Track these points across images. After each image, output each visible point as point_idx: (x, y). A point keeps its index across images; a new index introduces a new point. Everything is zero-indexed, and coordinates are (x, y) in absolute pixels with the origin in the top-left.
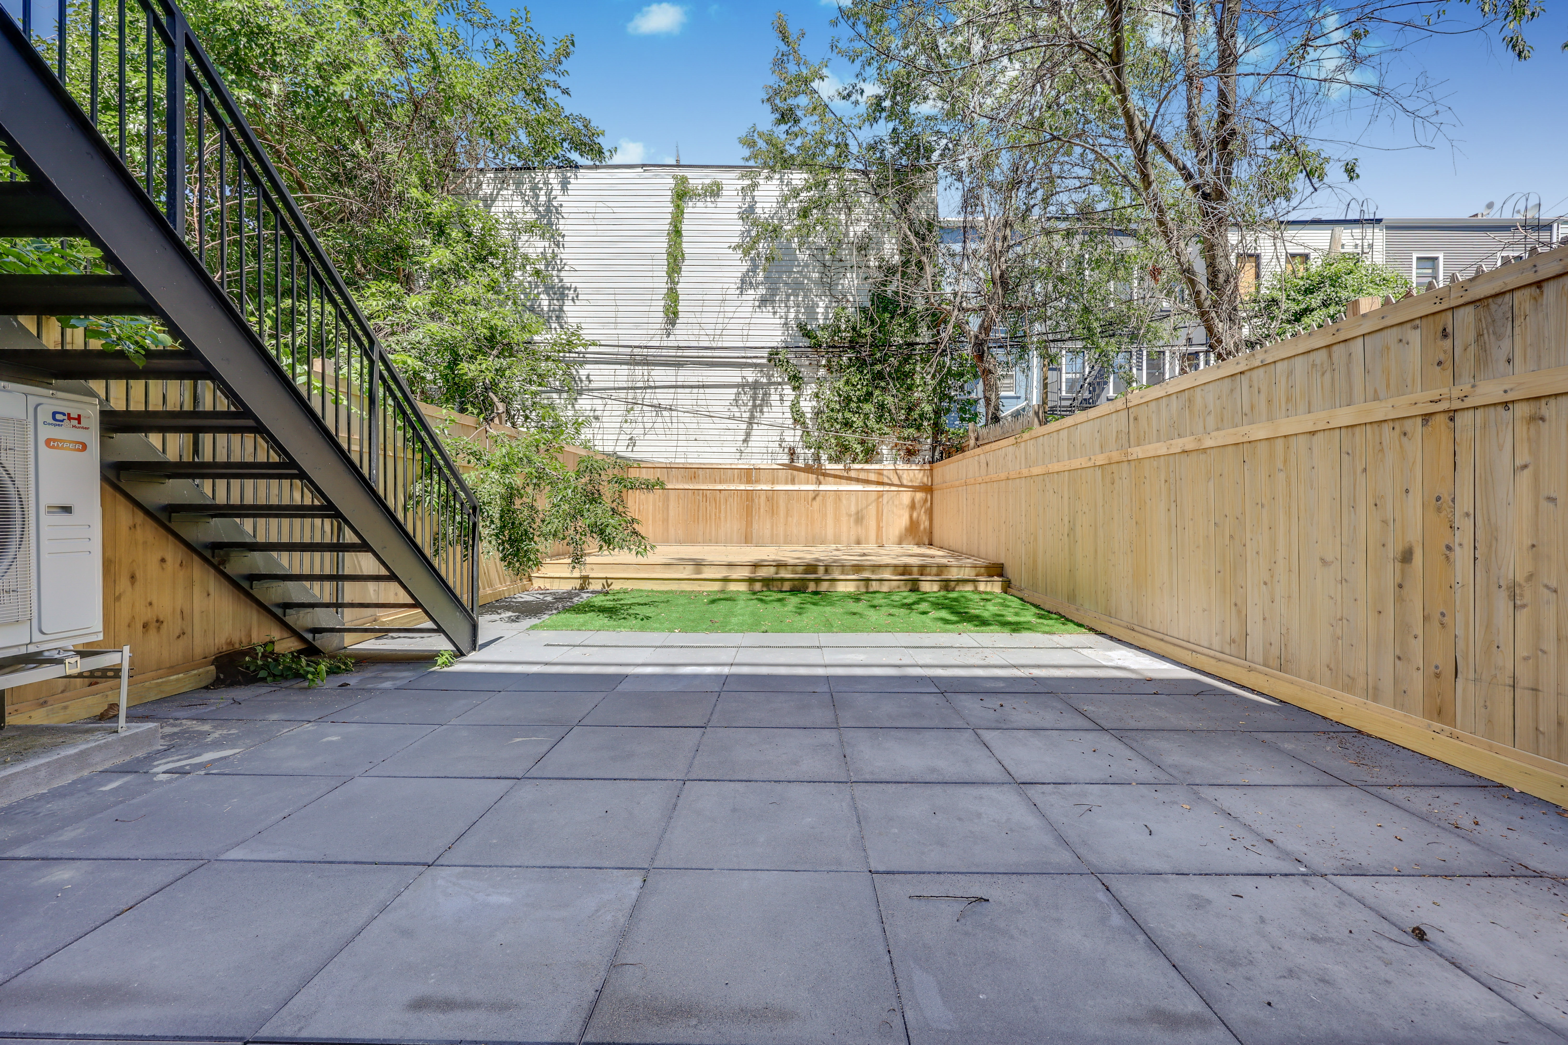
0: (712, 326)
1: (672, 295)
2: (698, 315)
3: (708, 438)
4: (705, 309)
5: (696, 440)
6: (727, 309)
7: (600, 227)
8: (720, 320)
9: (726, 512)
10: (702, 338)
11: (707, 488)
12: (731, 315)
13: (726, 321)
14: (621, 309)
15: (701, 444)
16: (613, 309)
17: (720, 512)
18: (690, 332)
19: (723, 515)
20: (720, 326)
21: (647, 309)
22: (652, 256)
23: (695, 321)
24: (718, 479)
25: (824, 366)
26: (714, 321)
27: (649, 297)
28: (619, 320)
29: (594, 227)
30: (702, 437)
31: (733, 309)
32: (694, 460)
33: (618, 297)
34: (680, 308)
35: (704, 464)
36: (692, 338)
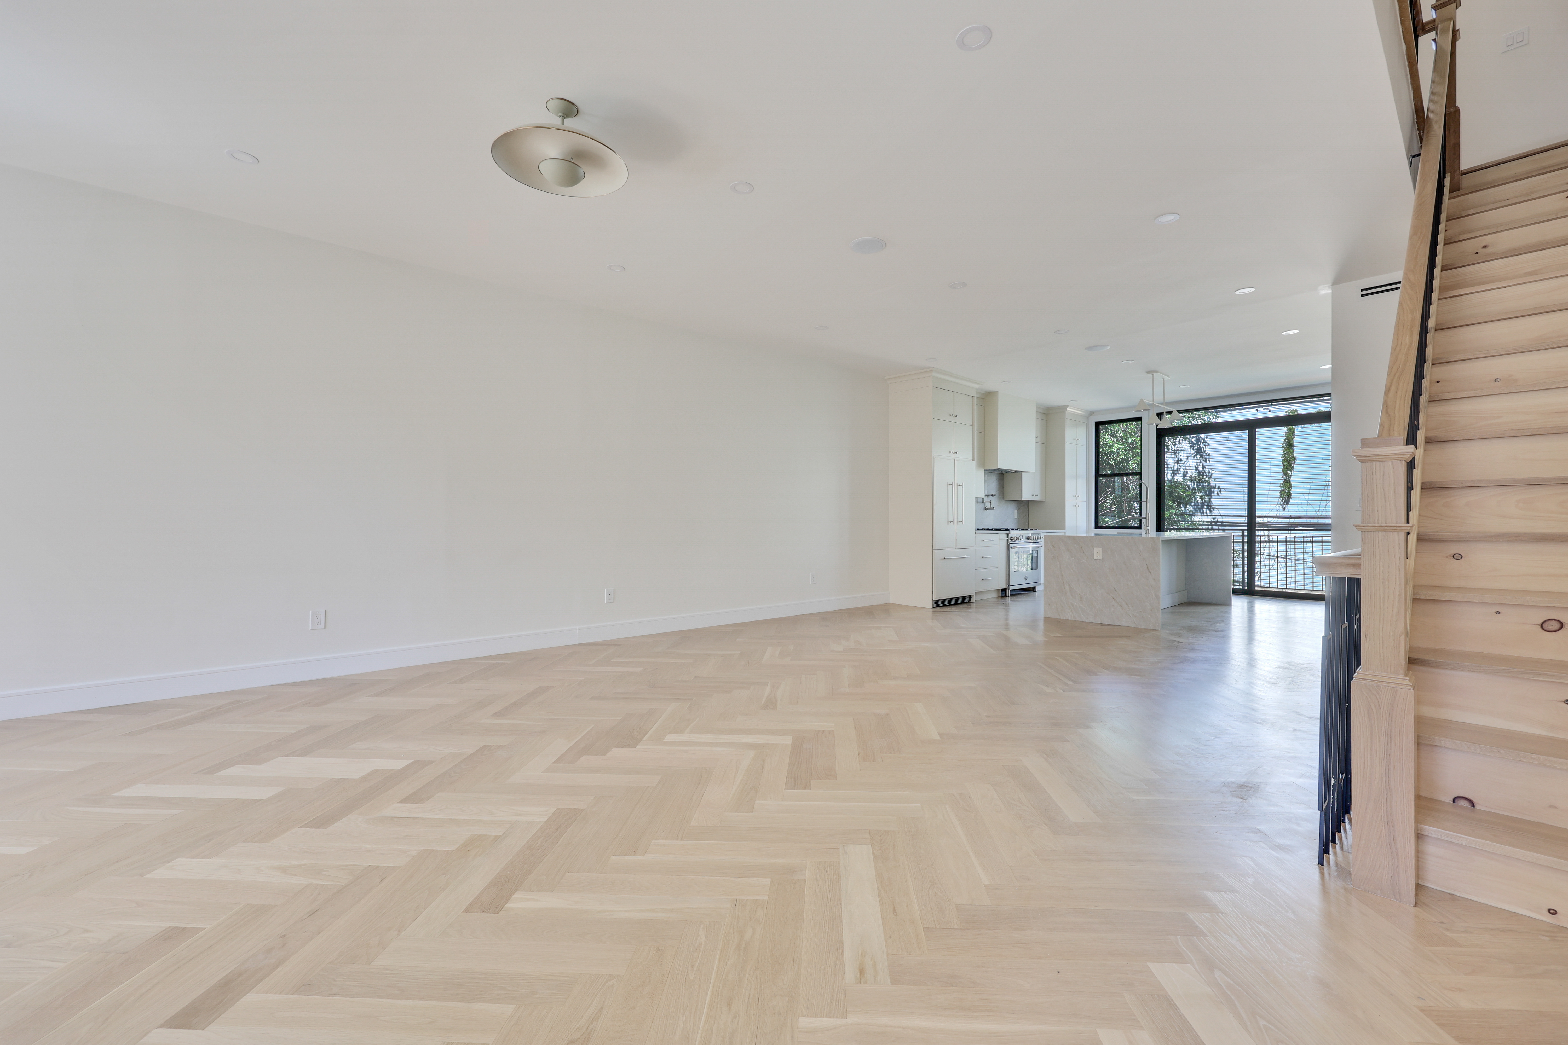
1: (1287, 483)
2: (1306, 495)
18: (1300, 506)
23: (1304, 499)
34: (1292, 492)
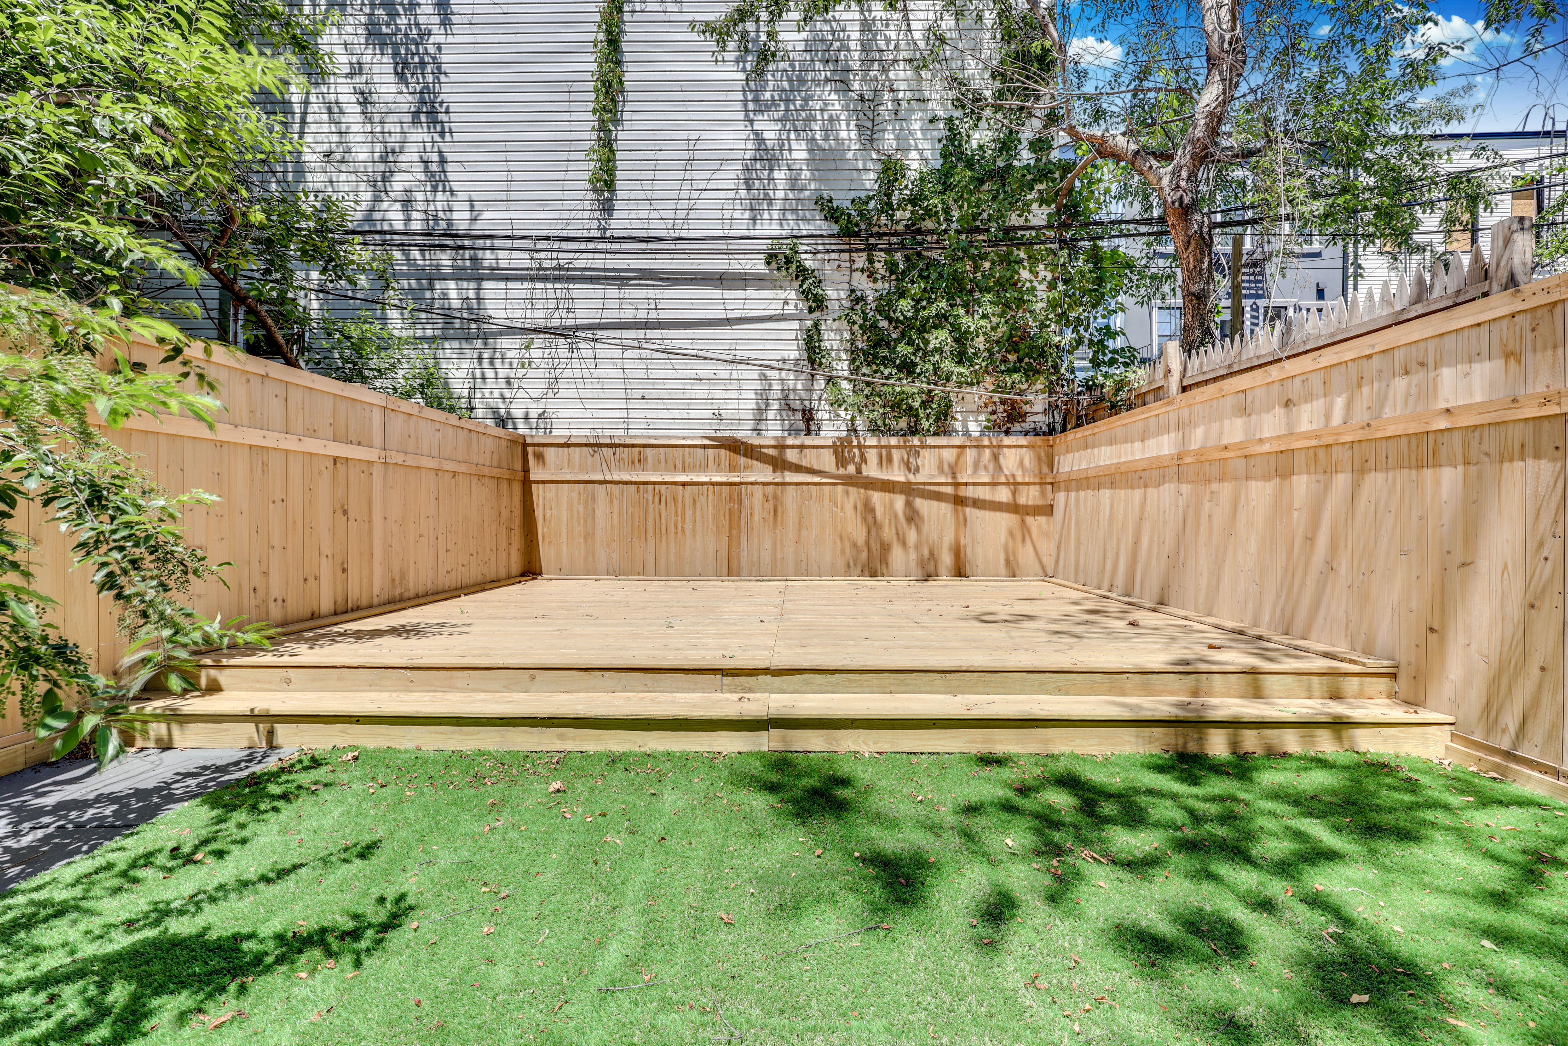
0: (671, 204)
1: (603, 151)
2: (647, 185)
3: (664, 394)
4: (659, 175)
5: (643, 398)
6: (696, 175)
7: (480, 39)
8: (685, 194)
9: (694, 521)
10: (654, 224)
11: (660, 479)
12: (702, 185)
13: (696, 195)
14: (516, 176)
15: (652, 404)
16: (503, 176)
17: (684, 521)
18: (633, 215)
19: (688, 527)
20: (684, 204)
21: (560, 176)
22: (569, 86)
23: (641, 195)
24: (679, 465)
25: (862, 270)
26: (674, 194)
27: (564, 156)
28: (513, 195)
29: (471, 39)
30: (654, 393)
31: (707, 174)
32: (639, 434)
33: (511, 156)
35: (656, 438)
36: (636, 224)
